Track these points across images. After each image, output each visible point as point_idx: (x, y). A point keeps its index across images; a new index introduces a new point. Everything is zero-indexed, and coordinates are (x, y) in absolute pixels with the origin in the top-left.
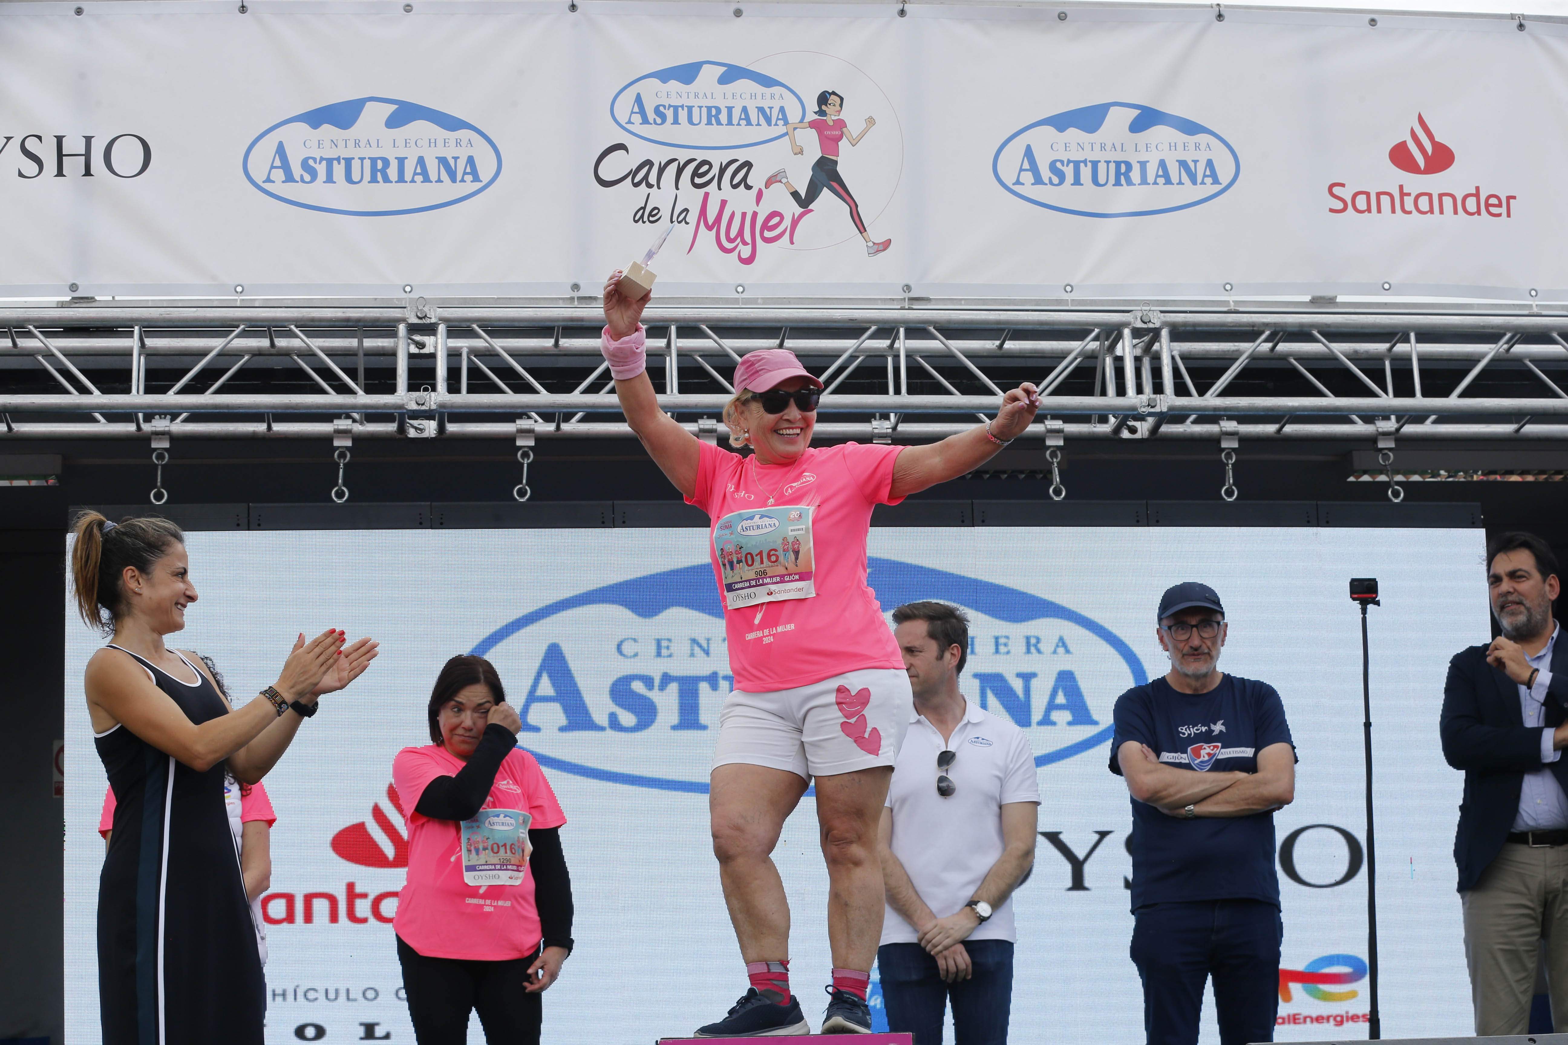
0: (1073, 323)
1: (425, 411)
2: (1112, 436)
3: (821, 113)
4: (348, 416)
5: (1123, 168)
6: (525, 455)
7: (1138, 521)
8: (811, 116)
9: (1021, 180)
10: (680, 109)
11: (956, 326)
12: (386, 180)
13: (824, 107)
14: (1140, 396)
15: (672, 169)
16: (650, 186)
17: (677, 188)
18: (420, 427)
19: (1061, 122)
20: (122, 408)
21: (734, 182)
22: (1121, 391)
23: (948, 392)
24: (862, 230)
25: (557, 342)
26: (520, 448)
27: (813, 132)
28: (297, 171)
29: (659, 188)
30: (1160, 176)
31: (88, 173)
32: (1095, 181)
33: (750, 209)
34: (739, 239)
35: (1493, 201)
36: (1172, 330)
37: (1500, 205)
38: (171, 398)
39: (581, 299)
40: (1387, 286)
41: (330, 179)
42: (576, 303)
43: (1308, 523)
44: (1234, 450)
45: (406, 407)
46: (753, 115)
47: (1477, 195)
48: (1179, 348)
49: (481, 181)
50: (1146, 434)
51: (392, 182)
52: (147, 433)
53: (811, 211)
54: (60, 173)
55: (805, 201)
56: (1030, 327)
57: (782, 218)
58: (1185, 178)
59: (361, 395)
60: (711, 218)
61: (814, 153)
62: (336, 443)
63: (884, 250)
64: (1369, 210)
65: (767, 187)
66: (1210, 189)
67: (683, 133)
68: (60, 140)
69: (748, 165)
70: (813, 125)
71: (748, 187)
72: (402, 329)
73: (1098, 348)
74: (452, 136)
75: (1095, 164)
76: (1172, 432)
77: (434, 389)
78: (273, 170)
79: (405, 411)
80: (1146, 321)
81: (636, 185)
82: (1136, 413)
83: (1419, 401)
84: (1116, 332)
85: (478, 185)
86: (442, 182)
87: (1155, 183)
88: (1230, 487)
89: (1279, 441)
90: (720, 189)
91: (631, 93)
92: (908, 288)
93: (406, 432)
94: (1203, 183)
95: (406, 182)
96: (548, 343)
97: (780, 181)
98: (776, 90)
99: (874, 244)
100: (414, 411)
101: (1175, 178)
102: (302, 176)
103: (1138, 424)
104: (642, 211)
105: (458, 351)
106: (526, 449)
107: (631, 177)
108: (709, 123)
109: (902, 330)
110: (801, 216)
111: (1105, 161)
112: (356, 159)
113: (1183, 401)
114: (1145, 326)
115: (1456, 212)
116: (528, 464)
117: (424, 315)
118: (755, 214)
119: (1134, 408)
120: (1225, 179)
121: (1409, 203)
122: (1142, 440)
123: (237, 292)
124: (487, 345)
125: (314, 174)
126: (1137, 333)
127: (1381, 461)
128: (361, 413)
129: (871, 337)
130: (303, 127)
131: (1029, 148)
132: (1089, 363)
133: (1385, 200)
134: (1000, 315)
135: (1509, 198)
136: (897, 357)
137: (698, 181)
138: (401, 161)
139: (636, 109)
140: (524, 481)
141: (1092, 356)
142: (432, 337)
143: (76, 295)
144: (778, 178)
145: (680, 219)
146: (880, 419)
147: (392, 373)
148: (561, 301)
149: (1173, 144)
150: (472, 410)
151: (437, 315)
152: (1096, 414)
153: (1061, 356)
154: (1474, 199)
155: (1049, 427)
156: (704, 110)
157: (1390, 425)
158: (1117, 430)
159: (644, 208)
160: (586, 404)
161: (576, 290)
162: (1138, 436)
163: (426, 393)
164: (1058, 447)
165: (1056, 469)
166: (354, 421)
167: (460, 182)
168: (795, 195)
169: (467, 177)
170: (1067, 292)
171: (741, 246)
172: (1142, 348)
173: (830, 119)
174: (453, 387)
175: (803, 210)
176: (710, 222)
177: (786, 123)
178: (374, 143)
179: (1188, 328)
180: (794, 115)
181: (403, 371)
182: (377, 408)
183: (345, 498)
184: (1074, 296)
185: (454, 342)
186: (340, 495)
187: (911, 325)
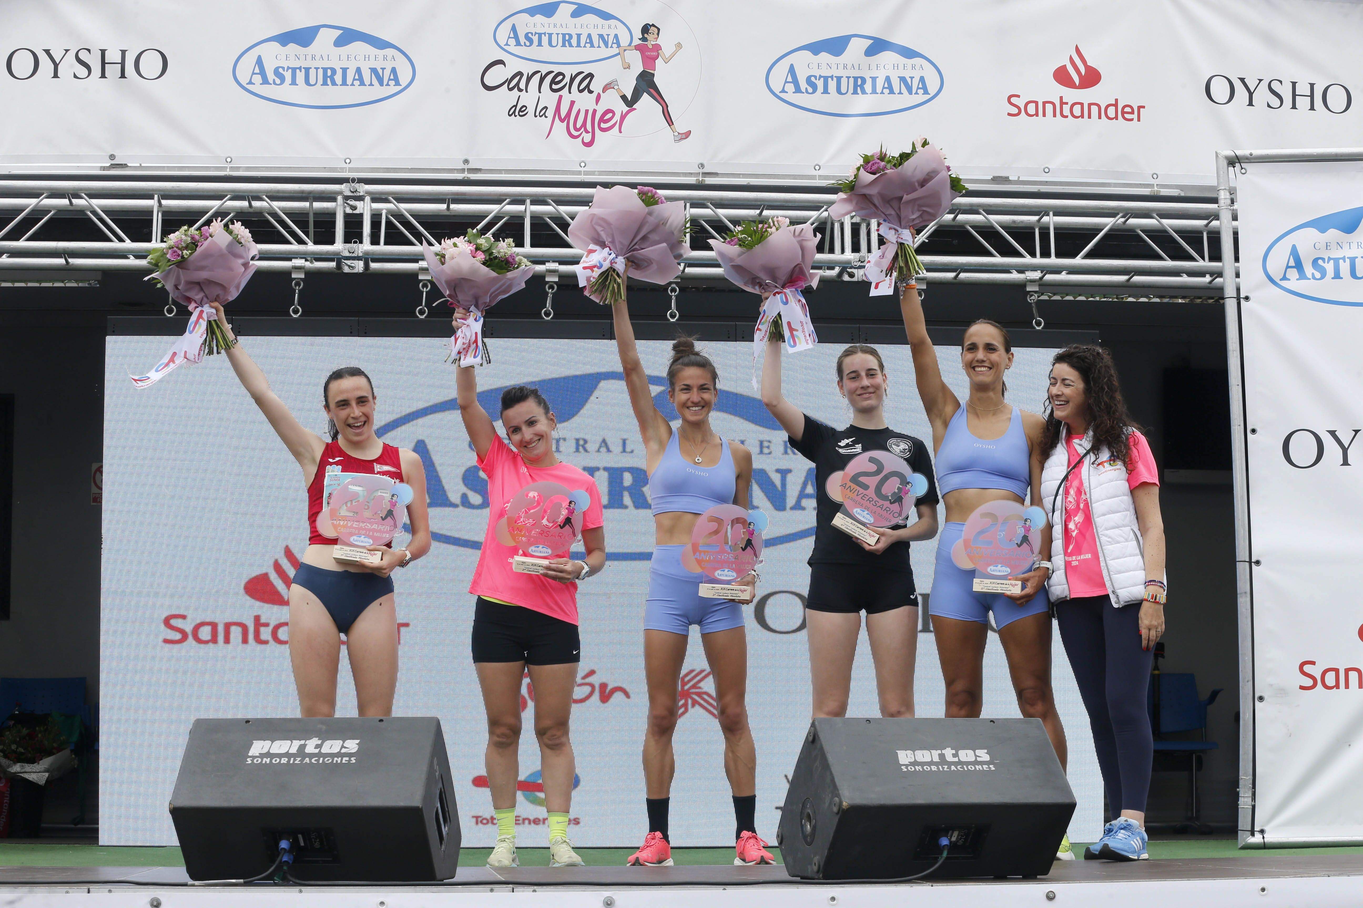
0: (809, 201)
1: (355, 256)
2: (837, 279)
3: (644, 39)
4: (303, 258)
5: (859, 82)
6: (425, 286)
8: (637, 42)
9: (786, 90)
10: (543, 35)
12: (334, 83)
13: (646, 35)
14: (854, 254)
15: (537, 78)
16: (520, 90)
17: (540, 92)
18: (353, 265)
19: (815, 48)
20: (145, 252)
21: (581, 88)
24: (671, 124)
25: (448, 206)
26: (421, 280)
27: (638, 54)
28: (271, 76)
29: (527, 92)
30: (886, 88)
31: (123, 76)
32: (839, 91)
33: (591, 106)
34: (583, 129)
37: (1132, 113)
39: (470, 169)
40: (1047, 170)
41: (294, 83)
42: (466, 173)
45: (342, 253)
46: (595, 39)
47: (1116, 105)
49: (401, 85)
50: (858, 280)
53: (635, 109)
54: (103, 76)
55: (630, 102)
56: (778, 204)
57: (614, 114)
59: (310, 246)
60: (563, 113)
61: (638, 67)
62: (293, 276)
63: (686, 138)
64: (1037, 115)
66: (922, 98)
67: (545, 53)
68: (103, 52)
69: (591, 76)
70: (637, 48)
71: (591, 92)
72: (340, 198)
74: (381, 53)
75: (839, 79)
77: (361, 242)
79: (341, 255)
81: (511, 89)
82: (851, 266)
83: (1053, 260)
85: (399, 88)
86: (373, 85)
87: (882, 93)
89: (955, 285)
90: (570, 93)
91: (507, 25)
92: (702, 165)
93: (342, 269)
95: (348, 85)
96: (444, 206)
97: (613, 88)
98: (612, 22)
99: (679, 133)
100: (347, 257)
101: (896, 90)
102: (274, 80)
103: (855, 271)
105: (378, 212)
106: (425, 282)
107: (506, 84)
108: (564, 45)
109: (688, 205)
110: (628, 112)
111: (846, 77)
115: (1100, 117)
116: (427, 292)
117: (355, 190)
118: (595, 111)
119: (849, 262)
120: (932, 90)
121: (1066, 110)
123: (227, 162)
124: (397, 208)
125: (283, 79)
127: (1029, 300)
128: (312, 256)
130: (275, 45)
131: (792, 66)
133: (1049, 107)
135: (1139, 108)
137: (554, 87)
138: (345, 70)
139: (512, 35)
140: (424, 304)
141: (824, 222)
142: (362, 202)
143: (113, 162)
144: (612, 86)
145: (541, 114)
147: (333, 228)
148: (455, 171)
150: (387, 257)
151: (364, 190)
152: (831, 264)
153: (803, 221)
154: (1113, 108)
156: (560, 36)
157: (1036, 275)
158: (840, 275)
159: (516, 106)
161: (466, 164)
162: (855, 279)
163: (356, 244)
166: (306, 260)
167: (386, 85)
168: (624, 97)
169: (390, 82)
170: (816, 170)
173: (650, 44)
174: (375, 240)
175: (629, 108)
176: (563, 116)
177: (619, 46)
178: (325, 58)
180: (624, 41)
181: (340, 229)
182: (322, 255)
183: (299, 314)
184: (821, 173)
185: (376, 206)
186: (296, 312)
187: (695, 201)
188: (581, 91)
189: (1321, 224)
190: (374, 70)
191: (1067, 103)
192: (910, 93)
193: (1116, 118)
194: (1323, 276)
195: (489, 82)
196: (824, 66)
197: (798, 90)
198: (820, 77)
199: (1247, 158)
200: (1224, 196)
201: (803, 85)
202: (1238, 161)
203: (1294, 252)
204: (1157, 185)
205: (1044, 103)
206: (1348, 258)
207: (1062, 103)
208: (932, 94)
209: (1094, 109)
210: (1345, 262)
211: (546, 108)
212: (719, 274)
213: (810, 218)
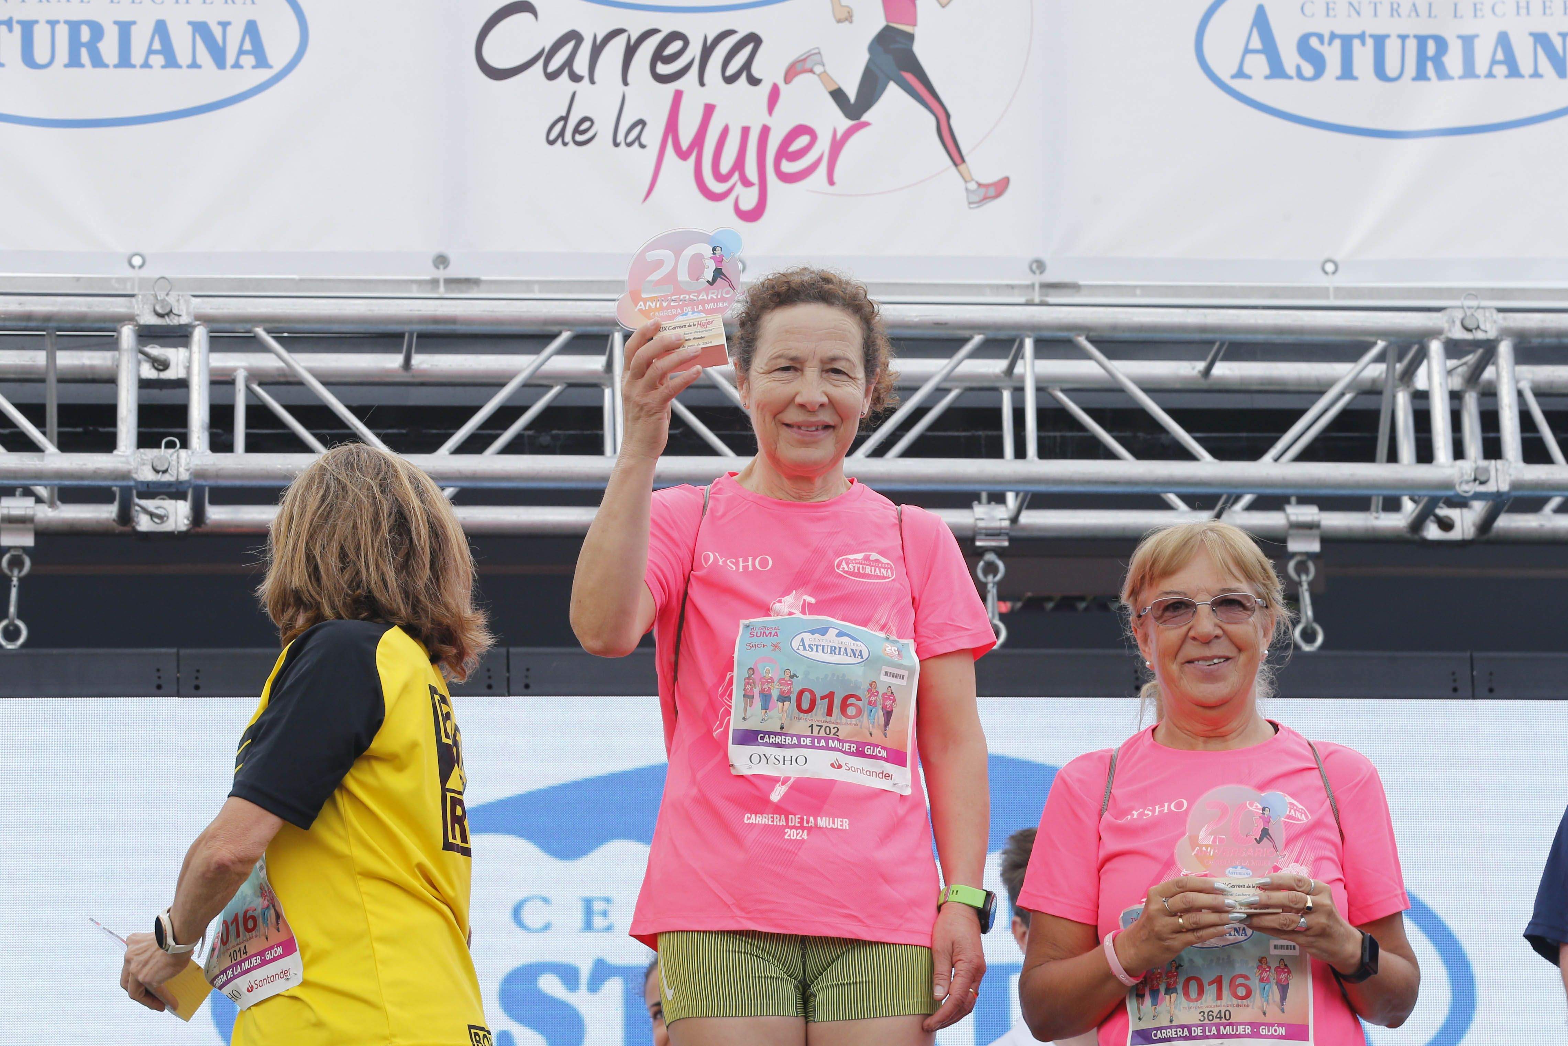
0: (1338, 331)
1: (169, 484)
2: (1408, 535)
4: (28, 492)
7: (1455, 690)
9: (1247, 70)
11: (1126, 336)
12: (98, 61)
14: (1459, 463)
15: (617, 46)
16: (576, 78)
17: (625, 83)
18: (159, 511)
22: (1425, 454)
23: (1111, 455)
25: (408, 360)
29: (592, 82)
32: (1380, 72)
33: (757, 119)
34: (736, 176)
36: (1520, 343)
39: (449, 282)
42: (442, 288)
45: (135, 476)
48: (1530, 376)
49: (271, 67)
50: (1470, 532)
53: (866, 124)
56: (1260, 338)
59: (52, 455)
60: (686, 137)
62: (6, 540)
63: (998, 195)
65: (788, 79)
71: (754, 81)
72: (127, 334)
73: (1384, 375)
75: (1380, 41)
76: (1518, 530)
77: (185, 445)
79: (132, 483)
80: (1470, 327)
81: (551, 76)
82: (1450, 493)
84: (1415, 348)
85: (264, 75)
86: (199, 67)
87: (1490, 75)
90: (702, 84)
92: (1039, 265)
93: (133, 521)
95: (134, 66)
96: (391, 362)
97: (811, 71)
100: (148, 484)
103: (1454, 514)
104: (561, 124)
105: (229, 375)
107: (541, 62)
109: (1029, 344)
110: (849, 133)
112: (42, 21)
113: (1538, 473)
114: (1468, 336)
117: (168, 310)
118: (765, 131)
119: (1448, 485)
122: (1462, 544)
124: (282, 364)
126: (1454, 349)
128: (52, 487)
129: (974, 355)
132: (1367, 403)
134: (1205, 316)
136: (1019, 391)
137: (662, 69)
138: (125, 29)
141: (1373, 390)
142: (182, 350)
144: (808, 65)
145: (631, 138)
146: (989, 502)
147: (109, 413)
148: (414, 286)
150: (251, 483)
151: (191, 309)
152: (1378, 495)
153: (1317, 391)
155: (1293, 518)
158: (1417, 524)
159: (565, 119)
160: (460, 473)
161: (441, 267)
162: (1455, 535)
163: (171, 451)
164: (1310, 556)
165: (1306, 595)
166: (39, 500)
168: (838, 95)
170: (1326, 273)
171: (739, 188)
172: (1463, 376)
174: (220, 441)
176: (685, 144)
179: (1548, 341)
181: (129, 411)
182: (81, 478)
183: (21, 640)
184: (1340, 279)
185: (222, 358)
186: (12, 634)
187: (1047, 334)
198: (1333, 36)
201: (1290, 58)
211: (642, 123)
212: (1106, 529)
213: (1330, 384)
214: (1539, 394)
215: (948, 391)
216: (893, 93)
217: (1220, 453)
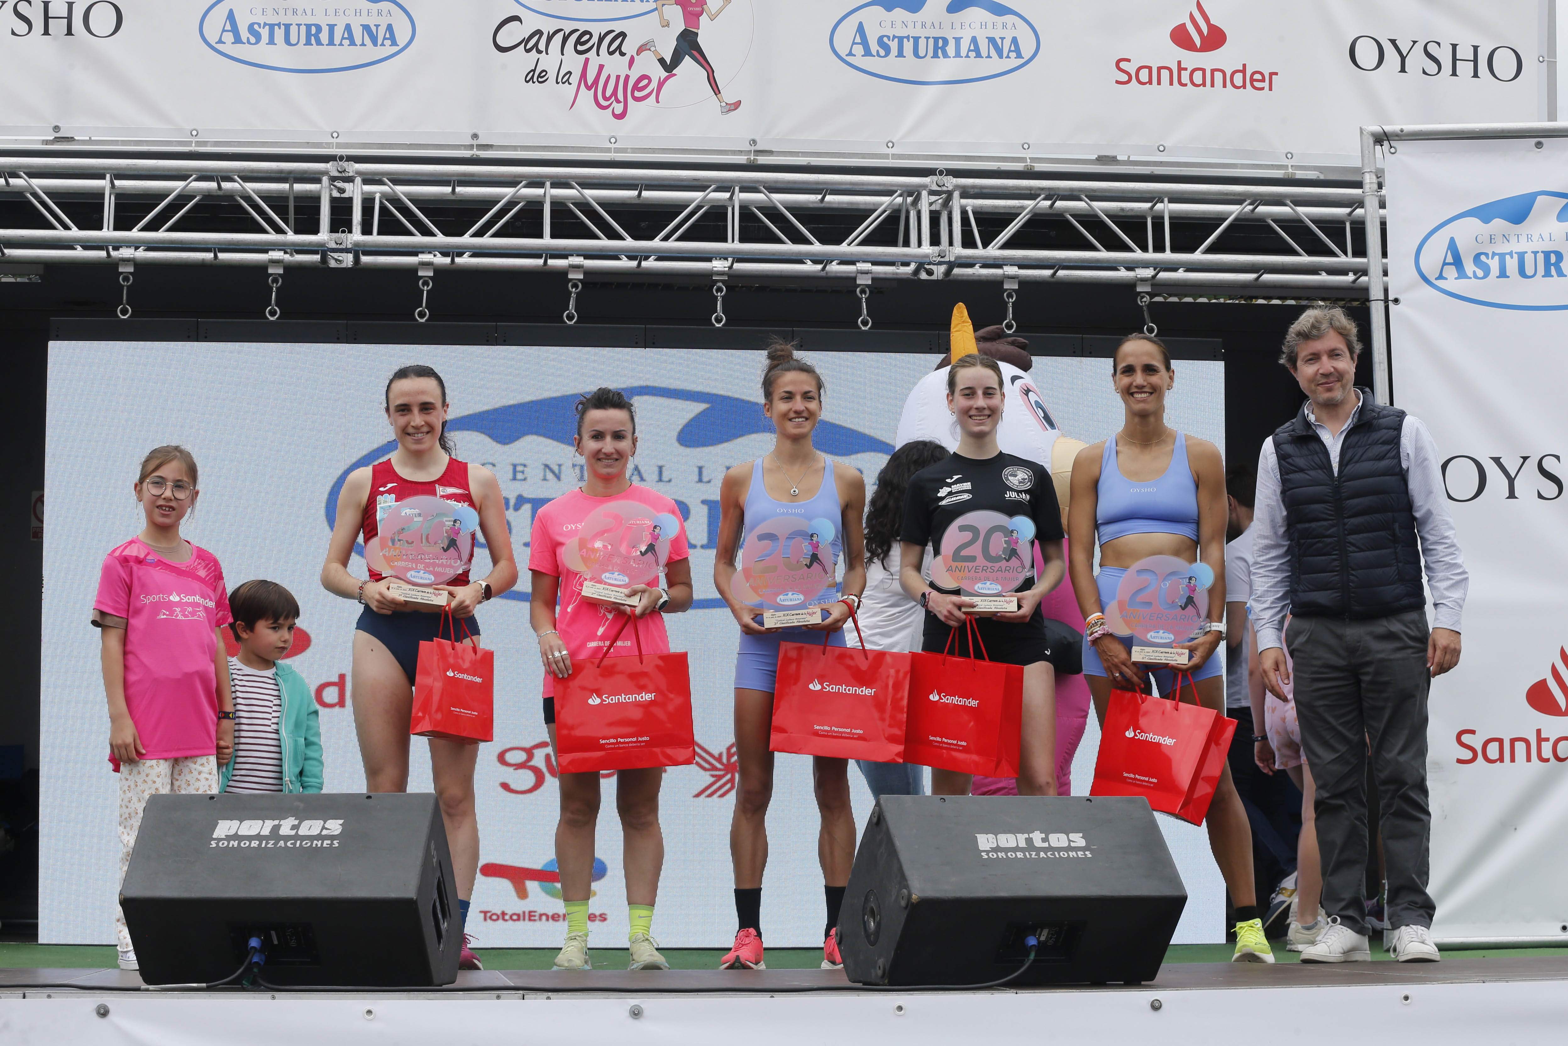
0: (880, 185)
1: (344, 248)
2: (912, 277)
4: (281, 250)
5: (940, 43)
6: (426, 283)
7: (931, 349)
11: (781, 186)
12: (319, 43)
14: (932, 247)
15: (559, 37)
17: (563, 54)
18: (340, 258)
20: (95, 242)
24: (717, 92)
25: (454, 190)
26: (421, 277)
28: (244, 34)
29: (547, 54)
30: (972, 51)
31: (69, 32)
32: (916, 54)
33: (623, 71)
34: (613, 98)
35: (1258, 77)
36: (963, 192)
37: (1263, 80)
38: (135, 233)
39: (480, 145)
40: (1161, 148)
41: (271, 41)
42: (475, 149)
43: (1074, 354)
44: (1014, 290)
45: (328, 244)
47: (1243, 71)
48: (972, 204)
50: (941, 277)
51: (323, 45)
52: (115, 259)
53: (675, 75)
54: (46, 32)
55: (670, 67)
58: (993, 52)
59: (291, 235)
60: (590, 80)
61: (679, 26)
62: (270, 271)
64: (1150, 82)
65: (638, 54)
66: (1015, 62)
69: (623, 35)
71: (623, 54)
72: (325, 179)
73: (902, 204)
75: (916, 40)
76: (962, 275)
77: (350, 232)
78: (224, 33)
79: (327, 247)
80: (940, 184)
82: (931, 260)
83: (1168, 255)
84: (917, 192)
85: (395, 49)
87: (967, 56)
88: (1010, 322)
90: (598, 55)
92: (754, 142)
93: (328, 263)
94: (1008, 57)
96: (449, 189)
97: (649, 50)
99: (727, 104)
100: (333, 249)
101: (984, 53)
103: (932, 269)
105: (371, 196)
106: (426, 279)
109: (737, 189)
112: (294, 25)
113: (970, 252)
114: (939, 188)
115: (1225, 86)
116: (428, 291)
117: (344, 169)
119: (926, 257)
120: (1027, 53)
121: (1185, 78)
122: (937, 281)
123: (193, 136)
124: (392, 191)
126: (933, 194)
127: (1139, 303)
128: (292, 247)
129: (715, 191)
131: (861, 24)
133: (1165, 74)
136: (733, 207)
137: (580, 48)
138: (332, 27)
140: (424, 305)
141: (898, 209)
142: (351, 184)
143: (58, 135)
144: (648, 47)
145: (564, 81)
146: (721, 260)
148: (462, 148)
149: (984, 24)
150: (381, 249)
151: (354, 169)
152: (900, 260)
153: (872, 210)
155: (859, 268)
157: (1148, 273)
158: (916, 272)
159: (534, 71)
160: (474, 245)
161: (475, 139)
162: (934, 277)
163: (344, 234)
164: (867, 285)
165: (864, 304)
166: (286, 253)
168: (662, 61)
170: (889, 147)
172: (940, 204)
174: (367, 230)
175: (668, 74)
178: (309, 12)
181: (325, 216)
182: (303, 246)
183: (277, 316)
184: (895, 151)
185: (368, 188)
186: (273, 313)
187: (745, 184)
188: (611, 53)
189: (1484, 213)
190: (366, 28)
191: (1186, 69)
192: (1001, 57)
193: (1244, 86)
194: (1487, 274)
195: (502, 41)
196: (899, 24)
197: (868, 53)
198: (894, 37)
199: (1397, 135)
200: (1369, 180)
201: (874, 47)
202: (1386, 138)
203: (1452, 246)
204: (1292, 166)
205: (1159, 69)
206: (1516, 253)
207: (1180, 69)
208: (1026, 57)
209: (1218, 76)
210: (1512, 257)
211: (570, 73)
212: (773, 271)
213: (881, 204)
214: (974, 213)
215: (703, 207)
216: (687, 60)
217: (823, 242)
